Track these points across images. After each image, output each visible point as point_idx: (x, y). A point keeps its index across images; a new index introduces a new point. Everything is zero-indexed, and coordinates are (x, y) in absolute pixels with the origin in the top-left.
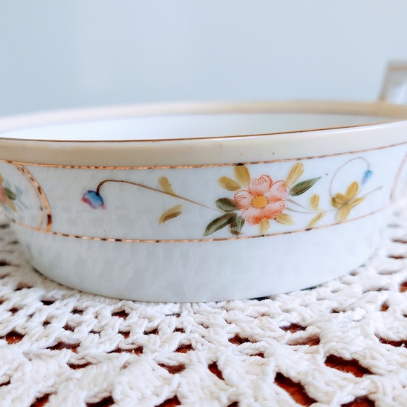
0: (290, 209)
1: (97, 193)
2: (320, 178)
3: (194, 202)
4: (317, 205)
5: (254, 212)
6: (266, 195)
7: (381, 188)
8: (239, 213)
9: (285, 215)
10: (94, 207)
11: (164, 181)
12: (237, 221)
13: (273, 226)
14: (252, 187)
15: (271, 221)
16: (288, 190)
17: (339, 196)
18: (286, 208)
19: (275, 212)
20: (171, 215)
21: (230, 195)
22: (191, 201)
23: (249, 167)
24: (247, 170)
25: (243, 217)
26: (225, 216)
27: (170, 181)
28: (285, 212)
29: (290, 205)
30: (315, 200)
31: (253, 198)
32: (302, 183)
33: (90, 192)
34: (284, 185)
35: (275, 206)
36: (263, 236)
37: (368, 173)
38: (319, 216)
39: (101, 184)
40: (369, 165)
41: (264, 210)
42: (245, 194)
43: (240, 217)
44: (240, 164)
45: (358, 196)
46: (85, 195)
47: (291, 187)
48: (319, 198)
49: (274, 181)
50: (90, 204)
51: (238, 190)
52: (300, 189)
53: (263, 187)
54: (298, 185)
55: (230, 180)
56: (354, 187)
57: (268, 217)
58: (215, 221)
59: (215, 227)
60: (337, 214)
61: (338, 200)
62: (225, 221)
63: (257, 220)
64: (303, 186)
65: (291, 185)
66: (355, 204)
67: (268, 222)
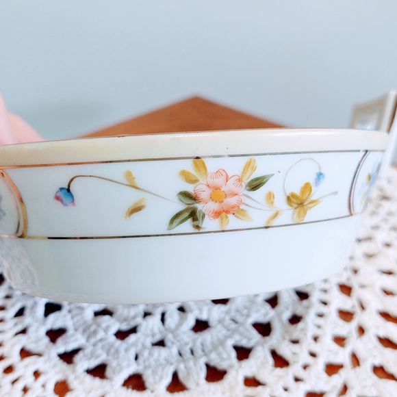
0: (247, 205)
1: (68, 190)
2: (273, 175)
3: (156, 195)
4: (272, 203)
5: (212, 206)
6: (223, 189)
7: (336, 193)
8: (199, 206)
9: (242, 210)
10: (65, 205)
11: (129, 175)
12: (198, 214)
13: (233, 222)
14: (210, 181)
15: (230, 216)
16: (244, 185)
17: (293, 195)
18: (244, 203)
19: (233, 207)
20: (136, 209)
21: (190, 188)
22: (154, 194)
23: (206, 161)
24: (204, 163)
25: (203, 211)
26: (186, 210)
27: (134, 175)
28: (242, 207)
29: (247, 201)
30: (270, 196)
31: (211, 191)
32: (257, 179)
33: (62, 189)
34: (240, 180)
35: (232, 201)
36: (223, 231)
37: (320, 175)
38: (276, 215)
39: (72, 180)
40: (320, 168)
41: (223, 204)
42: (204, 187)
43: (200, 211)
44: (197, 158)
45: (313, 198)
46: (57, 192)
47: (247, 182)
48: (274, 196)
49: (230, 175)
50: (62, 201)
51: (197, 184)
52: (255, 185)
53: (219, 181)
54: (253, 181)
55: (189, 173)
56: (307, 188)
57: (227, 212)
58: (177, 216)
59: (177, 221)
60: (294, 214)
61: (293, 199)
62: (187, 214)
63: (217, 214)
64: (258, 182)
65: (246, 180)
66: (311, 205)
67: (227, 217)
